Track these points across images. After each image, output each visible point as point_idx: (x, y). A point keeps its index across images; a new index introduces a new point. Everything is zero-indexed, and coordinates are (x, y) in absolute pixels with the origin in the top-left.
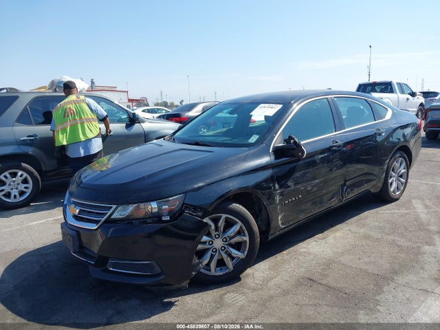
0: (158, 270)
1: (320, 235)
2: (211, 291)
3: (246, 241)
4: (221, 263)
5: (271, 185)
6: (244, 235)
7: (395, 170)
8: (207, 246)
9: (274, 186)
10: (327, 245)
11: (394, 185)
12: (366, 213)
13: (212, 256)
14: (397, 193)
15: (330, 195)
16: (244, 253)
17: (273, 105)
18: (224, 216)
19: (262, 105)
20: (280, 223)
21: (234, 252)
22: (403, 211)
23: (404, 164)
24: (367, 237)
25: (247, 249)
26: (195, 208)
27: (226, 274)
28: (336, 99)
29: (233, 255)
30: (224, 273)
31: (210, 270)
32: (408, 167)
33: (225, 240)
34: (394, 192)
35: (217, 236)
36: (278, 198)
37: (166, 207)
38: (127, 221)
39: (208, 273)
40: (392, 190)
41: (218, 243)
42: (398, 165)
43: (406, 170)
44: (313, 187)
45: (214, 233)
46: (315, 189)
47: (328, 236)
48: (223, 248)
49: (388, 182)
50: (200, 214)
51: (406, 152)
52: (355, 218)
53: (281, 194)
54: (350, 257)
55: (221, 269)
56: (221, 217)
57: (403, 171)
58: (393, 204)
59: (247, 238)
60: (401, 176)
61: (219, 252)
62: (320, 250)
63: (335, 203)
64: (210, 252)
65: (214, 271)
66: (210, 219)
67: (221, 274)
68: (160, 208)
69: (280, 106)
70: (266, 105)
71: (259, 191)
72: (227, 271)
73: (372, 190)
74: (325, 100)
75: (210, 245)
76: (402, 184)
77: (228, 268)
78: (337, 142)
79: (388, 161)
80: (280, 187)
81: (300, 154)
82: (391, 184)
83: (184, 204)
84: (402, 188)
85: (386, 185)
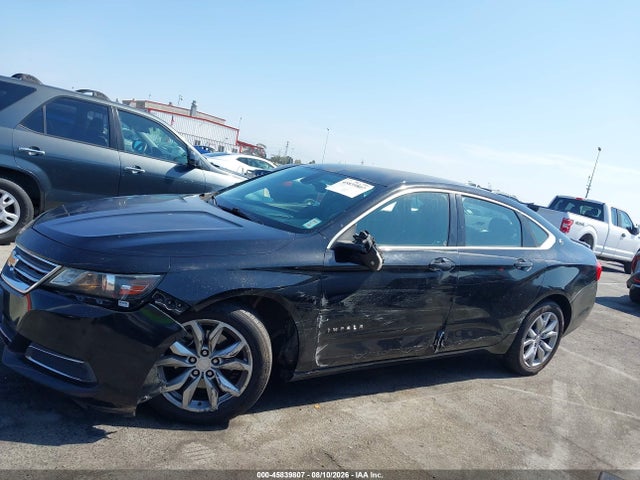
0: (93, 378)
1: (386, 395)
2: (172, 432)
3: (247, 372)
4: (201, 395)
5: (314, 297)
6: (247, 363)
7: (539, 328)
8: (186, 364)
9: (319, 301)
10: (386, 412)
11: (532, 351)
12: (473, 381)
13: (189, 381)
14: (534, 365)
15: (414, 338)
16: (240, 389)
17: (362, 184)
18: (222, 325)
19: (348, 180)
20: (317, 358)
21: (225, 383)
22: (532, 393)
23: (555, 323)
24: (453, 417)
25: (246, 384)
26: (173, 301)
27: (205, 412)
28: (463, 199)
29: (221, 386)
30: (202, 410)
31: (181, 401)
32: (563, 330)
33: (215, 361)
34: (528, 360)
35: (205, 353)
36: (321, 320)
37: (129, 287)
38: (71, 293)
39: (177, 403)
40: (525, 357)
41: (204, 364)
42: (544, 322)
43: (556, 333)
44: (387, 318)
45: (200, 347)
46: (389, 323)
47: (396, 398)
48: (210, 374)
49: (520, 344)
50: (178, 311)
51: (562, 306)
52: (453, 384)
53: (328, 315)
54: (408, 440)
55: (200, 404)
56: (217, 325)
57: (551, 333)
58: (523, 379)
59: (249, 368)
60: (547, 341)
61: (202, 377)
62: (372, 417)
63: (419, 351)
64: (188, 374)
65: (187, 403)
66: (198, 323)
67: (198, 411)
68: (117, 287)
69: (370, 187)
70: (354, 181)
71: (290, 303)
72: (207, 409)
73: (491, 349)
74: (445, 197)
75: (191, 363)
76: (546, 353)
77: (210, 405)
78: (443, 261)
79: (527, 311)
80: (329, 304)
81: (373, 263)
82: (527, 348)
83: (156, 290)
84: (544, 359)
85: (516, 347)
